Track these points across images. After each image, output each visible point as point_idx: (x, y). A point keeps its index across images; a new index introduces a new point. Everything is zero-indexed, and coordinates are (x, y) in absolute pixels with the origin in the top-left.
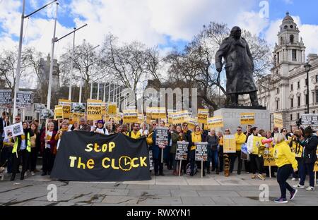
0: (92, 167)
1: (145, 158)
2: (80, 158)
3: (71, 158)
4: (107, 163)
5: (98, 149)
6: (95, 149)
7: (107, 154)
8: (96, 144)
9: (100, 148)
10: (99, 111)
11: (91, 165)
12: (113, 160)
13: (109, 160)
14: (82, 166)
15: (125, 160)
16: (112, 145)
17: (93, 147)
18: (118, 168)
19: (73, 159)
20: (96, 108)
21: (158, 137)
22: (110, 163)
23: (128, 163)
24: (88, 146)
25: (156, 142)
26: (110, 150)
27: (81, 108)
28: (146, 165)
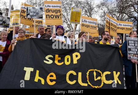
0: (54, 83)
1: (119, 73)
2: (38, 72)
3: (25, 69)
4: (72, 77)
5: (59, 61)
6: (56, 62)
7: (72, 66)
8: (57, 56)
9: (62, 60)
10: (58, 14)
11: (51, 81)
12: (80, 74)
13: (75, 74)
14: (39, 80)
15: (95, 74)
16: (77, 56)
17: (53, 59)
18: (86, 85)
19: (28, 70)
20: (54, 11)
21: (130, 50)
22: (76, 78)
23: (99, 78)
24: (47, 58)
25: (129, 56)
26: (75, 62)
27: (37, 14)
28: (120, 83)
